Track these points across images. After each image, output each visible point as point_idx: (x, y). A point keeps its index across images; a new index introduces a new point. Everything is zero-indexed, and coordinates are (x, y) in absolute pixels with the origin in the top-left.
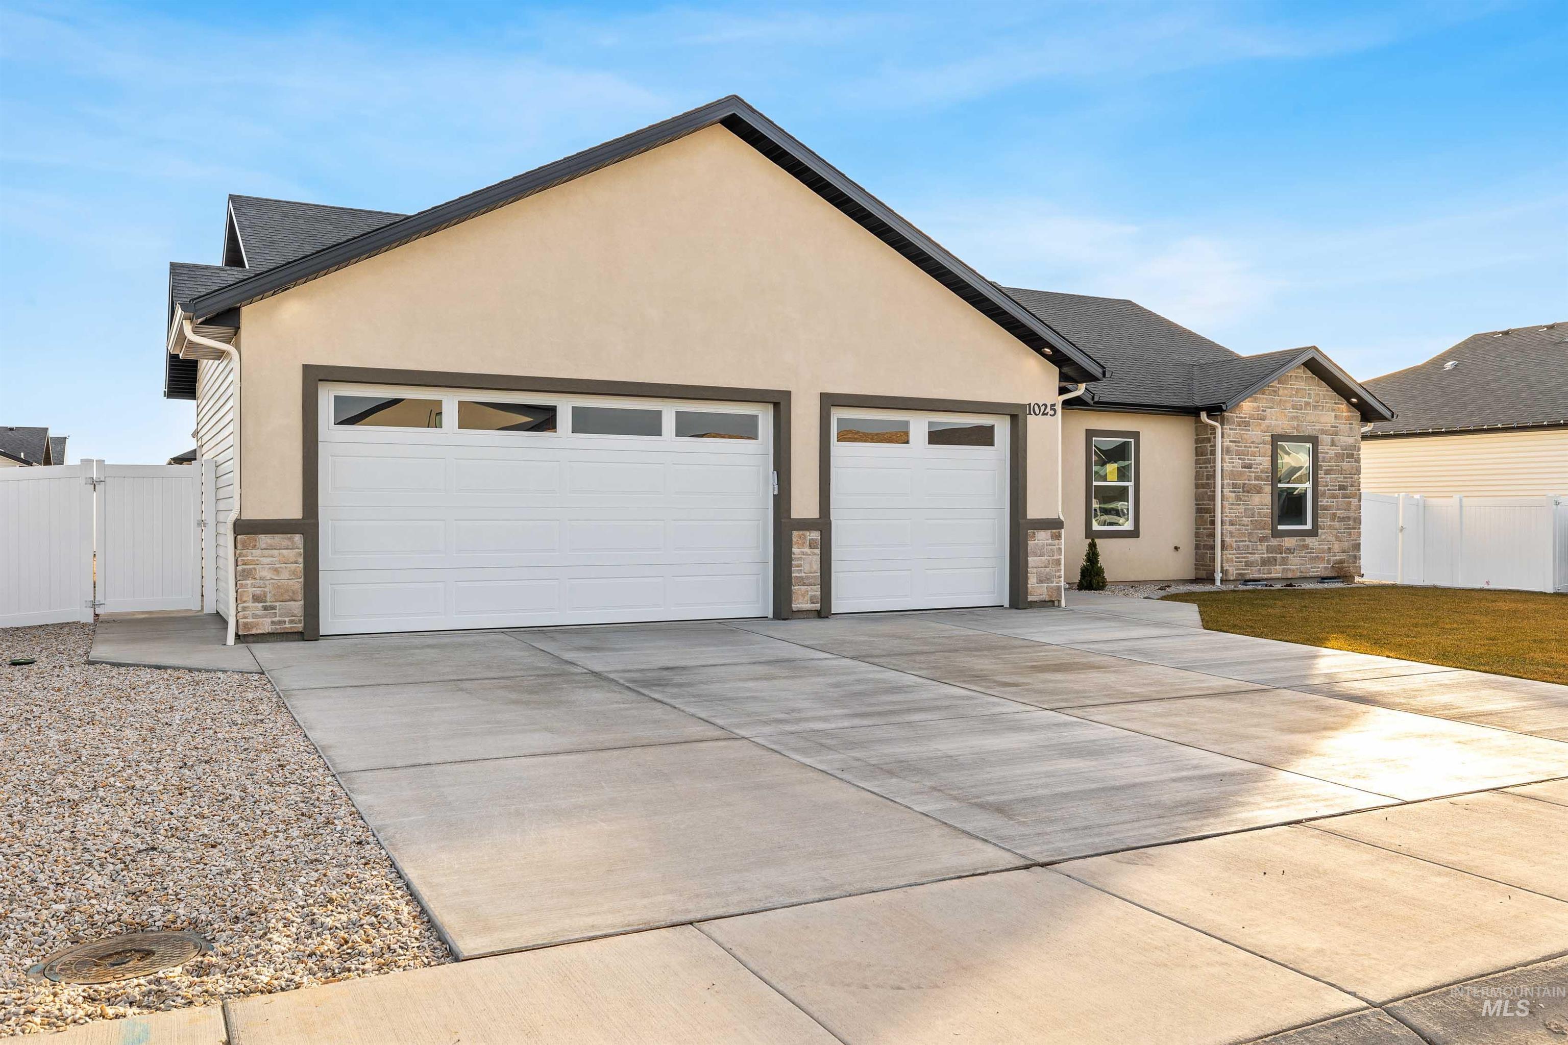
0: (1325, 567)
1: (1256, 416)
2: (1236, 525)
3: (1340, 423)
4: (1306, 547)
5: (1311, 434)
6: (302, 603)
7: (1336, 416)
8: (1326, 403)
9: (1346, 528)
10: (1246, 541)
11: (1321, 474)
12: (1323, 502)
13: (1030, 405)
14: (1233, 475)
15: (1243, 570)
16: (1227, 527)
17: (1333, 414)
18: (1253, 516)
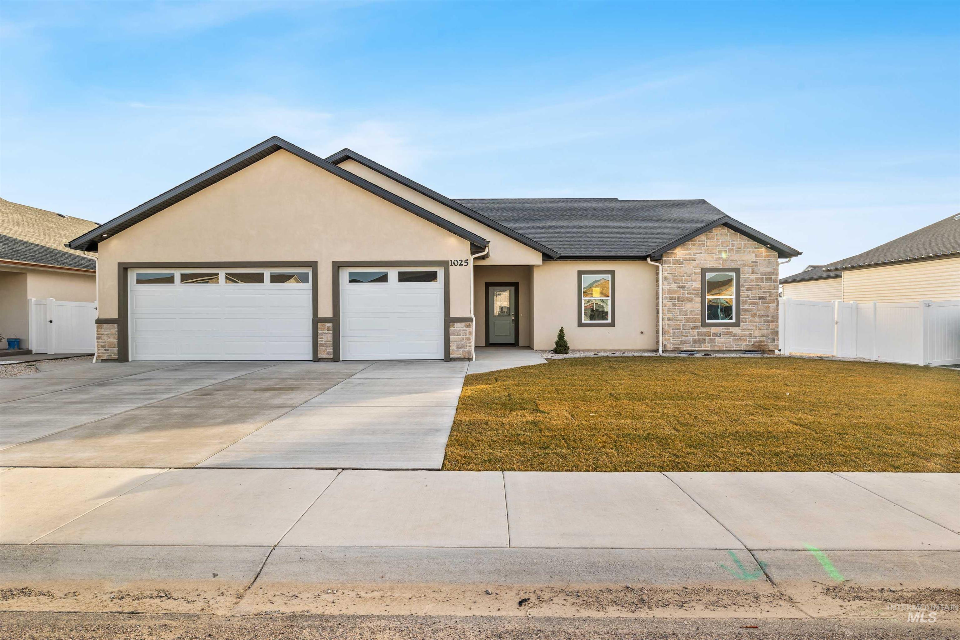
0: (746, 345)
1: (688, 259)
2: (673, 320)
3: (759, 260)
4: (731, 333)
5: (734, 267)
6: (117, 349)
7: (756, 256)
8: (747, 248)
9: (765, 322)
10: (680, 329)
11: (743, 290)
12: (743, 306)
13: (451, 261)
14: (670, 292)
15: (679, 345)
16: (667, 321)
17: (754, 255)
18: (686, 315)
